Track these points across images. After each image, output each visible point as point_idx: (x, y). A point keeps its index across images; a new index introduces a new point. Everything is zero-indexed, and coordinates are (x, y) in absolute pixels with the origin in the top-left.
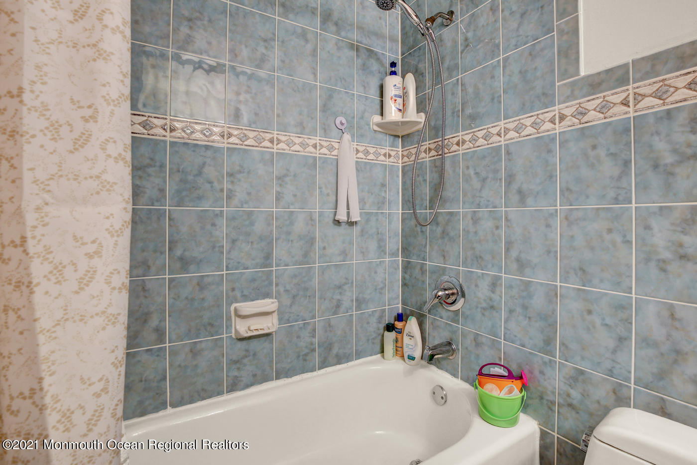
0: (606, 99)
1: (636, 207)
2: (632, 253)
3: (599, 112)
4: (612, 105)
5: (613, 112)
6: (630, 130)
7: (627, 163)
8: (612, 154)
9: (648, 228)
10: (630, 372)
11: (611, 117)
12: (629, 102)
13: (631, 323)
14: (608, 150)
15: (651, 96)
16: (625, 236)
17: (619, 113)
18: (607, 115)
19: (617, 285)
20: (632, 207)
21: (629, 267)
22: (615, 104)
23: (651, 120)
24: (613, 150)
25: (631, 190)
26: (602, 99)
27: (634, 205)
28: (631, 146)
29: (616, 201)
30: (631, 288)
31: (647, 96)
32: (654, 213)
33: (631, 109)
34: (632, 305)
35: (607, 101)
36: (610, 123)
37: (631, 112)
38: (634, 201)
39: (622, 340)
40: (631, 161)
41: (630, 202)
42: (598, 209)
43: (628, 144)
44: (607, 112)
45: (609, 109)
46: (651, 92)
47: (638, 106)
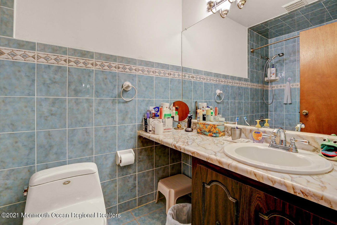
0: (26, 53)
1: (37, 98)
2: (35, 115)
3: (22, 57)
4: (28, 56)
5: (29, 59)
6: (35, 68)
7: (34, 80)
8: (27, 76)
9: (41, 105)
10: (35, 160)
11: (28, 61)
12: (35, 57)
13: (35, 142)
14: (26, 74)
15: (43, 58)
16: (32, 109)
17: (30, 60)
18: (25, 59)
19: (29, 128)
20: (35, 97)
21: (34, 120)
22: (29, 56)
23: (43, 67)
24: (28, 74)
25: (35, 91)
26: (24, 52)
27: (36, 97)
28: (35, 75)
29: (29, 95)
30: (35, 128)
31: (42, 58)
32: (43, 100)
33: (36, 60)
34: (35, 135)
35: (26, 54)
36: (27, 63)
37: (36, 61)
38: (36, 95)
39: (32, 149)
40: (35, 80)
41: (35, 96)
42: (20, 98)
43: (34, 73)
44: (26, 58)
45: (27, 58)
46: (43, 57)
47: (39, 60)
